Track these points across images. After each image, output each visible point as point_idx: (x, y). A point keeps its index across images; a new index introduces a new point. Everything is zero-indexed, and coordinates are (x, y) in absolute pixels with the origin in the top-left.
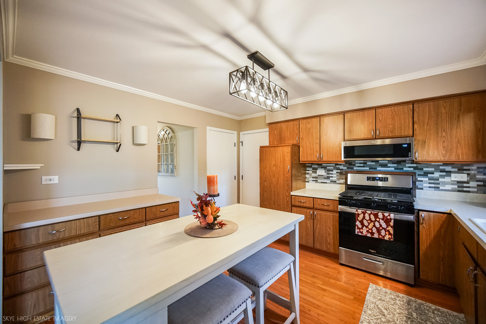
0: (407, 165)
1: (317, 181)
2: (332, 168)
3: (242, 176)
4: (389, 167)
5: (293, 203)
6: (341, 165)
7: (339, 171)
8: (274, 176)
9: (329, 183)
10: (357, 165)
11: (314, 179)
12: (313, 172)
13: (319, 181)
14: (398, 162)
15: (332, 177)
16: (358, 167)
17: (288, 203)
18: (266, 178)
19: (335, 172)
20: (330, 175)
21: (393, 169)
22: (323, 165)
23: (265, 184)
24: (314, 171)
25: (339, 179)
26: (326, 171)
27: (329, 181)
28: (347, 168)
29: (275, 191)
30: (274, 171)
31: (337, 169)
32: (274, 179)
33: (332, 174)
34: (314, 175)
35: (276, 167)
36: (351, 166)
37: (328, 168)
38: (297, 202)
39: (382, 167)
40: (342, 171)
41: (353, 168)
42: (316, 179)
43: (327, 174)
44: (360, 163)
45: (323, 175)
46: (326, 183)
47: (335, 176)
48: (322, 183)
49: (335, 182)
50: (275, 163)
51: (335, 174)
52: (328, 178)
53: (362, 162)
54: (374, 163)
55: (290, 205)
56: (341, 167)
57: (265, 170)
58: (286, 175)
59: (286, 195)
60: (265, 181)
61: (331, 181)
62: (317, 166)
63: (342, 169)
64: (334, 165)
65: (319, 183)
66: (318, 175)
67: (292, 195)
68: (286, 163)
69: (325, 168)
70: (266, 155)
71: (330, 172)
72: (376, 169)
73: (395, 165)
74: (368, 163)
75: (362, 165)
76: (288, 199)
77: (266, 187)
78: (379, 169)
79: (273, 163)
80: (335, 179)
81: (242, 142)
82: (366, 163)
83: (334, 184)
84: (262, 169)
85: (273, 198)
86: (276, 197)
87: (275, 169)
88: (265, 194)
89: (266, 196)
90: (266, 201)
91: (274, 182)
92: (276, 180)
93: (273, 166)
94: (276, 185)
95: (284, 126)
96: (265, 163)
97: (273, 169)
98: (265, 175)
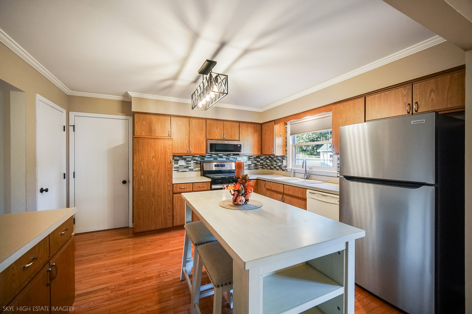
0: (231, 157)
1: (178, 170)
2: (190, 159)
3: (74, 172)
4: (223, 158)
5: (175, 191)
6: (196, 157)
7: (195, 161)
8: (153, 169)
9: (188, 171)
10: (207, 157)
11: (176, 169)
12: (174, 163)
13: (180, 170)
14: (228, 155)
15: (190, 166)
16: (208, 158)
17: (170, 192)
18: (142, 170)
19: (192, 162)
20: (189, 165)
21: (225, 159)
22: (184, 157)
23: (141, 177)
24: (176, 162)
25: (195, 168)
26: (186, 161)
27: (188, 170)
28: (201, 159)
29: (154, 183)
30: (154, 163)
31: (194, 160)
32: (153, 171)
33: (190, 164)
34: (175, 165)
35: (156, 159)
36: (203, 158)
37: (187, 159)
38: (179, 189)
39: (220, 158)
40: (197, 161)
41: (204, 159)
42: (178, 169)
43: (187, 164)
44: (209, 156)
45: (183, 165)
46: (186, 171)
47: (193, 165)
48: (182, 171)
49: (193, 170)
50: (155, 155)
51: (192, 164)
52: (187, 167)
53: (210, 154)
54: (216, 156)
55: (172, 193)
56: (197, 158)
57: (142, 163)
58: (168, 167)
59: (167, 184)
60: (142, 174)
61: (189, 170)
62: (178, 158)
63: (197, 160)
64: (192, 157)
65: (180, 172)
66: (179, 166)
67: (173, 184)
68: (167, 155)
69: (185, 159)
70: (143, 147)
71: (189, 163)
72: (217, 159)
73: (226, 157)
74: (213, 156)
75: (210, 157)
76: (169, 188)
77: (142, 181)
78: (219, 159)
79: (153, 154)
80: (193, 167)
81: (74, 126)
82: (212, 156)
83: (192, 171)
84: (137, 161)
85: (152, 190)
86: (156, 189)
87: (154, 161)
88: (142, 188)
89: (142, 189)
90: (142, 195)
91: (153, 174)
92: (156, 171)
93: (153, 157)
94: (156, 177)
95: (154, 119)
96: (142, 154)
97: (152, 160)
98: (141, 168)
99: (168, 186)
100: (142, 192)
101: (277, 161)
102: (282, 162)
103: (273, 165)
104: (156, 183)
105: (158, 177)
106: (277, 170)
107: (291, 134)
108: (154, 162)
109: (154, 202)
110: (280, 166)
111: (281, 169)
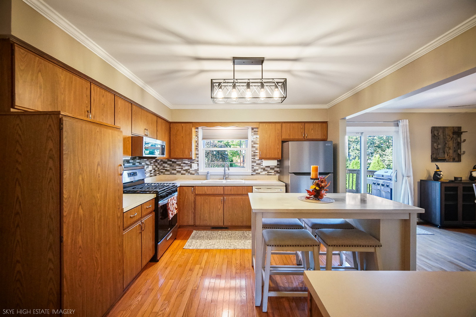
5: (125, 224)
8: (99, 189)
17: (120, 230)
23: (78, 213)
29: (100, 220)
30: (99, 177)
32: (98, 195)
35: (102, 167)
38: (129, 220)
50: (101, 159)
55: (122, 230)
57: (81, 179)
59: (117, 215)
60: (80, 204)
67: (124, 213)
68: (117, 160)
70: (81, 140)
76: (119, 222)
77: (81, 221)
79: (98, 159)
84: (70, 174)
85: (97, 236)
86: (102, 232)
87: (100, 173)
88: (80, 239)
89: (80, 242)
90: (80, 256)
91: (98, 200)
92: (103, 194)
93: (98, 164)
94: (102, 207)
95: (62, 77)
96: (80, 159)
97: (97, 172)
98: (78, 192)
99: (118, 218)
100: (80, 247)
101: (181, 165)
102: (191, 166)
103: (175, 169)
104: (102, 219)
105: (105, 206)
106: (182, 174)
107: (203, 139)
108: (100, 175)
109: (99, 261)
110: (186, 170)
111: (189, 173)
